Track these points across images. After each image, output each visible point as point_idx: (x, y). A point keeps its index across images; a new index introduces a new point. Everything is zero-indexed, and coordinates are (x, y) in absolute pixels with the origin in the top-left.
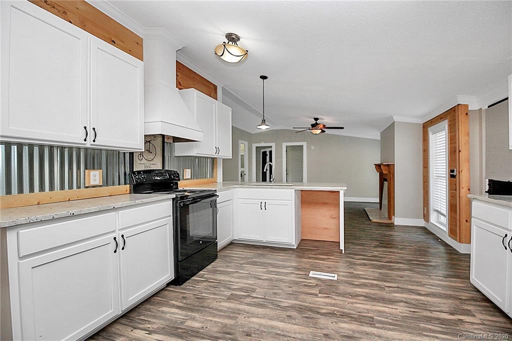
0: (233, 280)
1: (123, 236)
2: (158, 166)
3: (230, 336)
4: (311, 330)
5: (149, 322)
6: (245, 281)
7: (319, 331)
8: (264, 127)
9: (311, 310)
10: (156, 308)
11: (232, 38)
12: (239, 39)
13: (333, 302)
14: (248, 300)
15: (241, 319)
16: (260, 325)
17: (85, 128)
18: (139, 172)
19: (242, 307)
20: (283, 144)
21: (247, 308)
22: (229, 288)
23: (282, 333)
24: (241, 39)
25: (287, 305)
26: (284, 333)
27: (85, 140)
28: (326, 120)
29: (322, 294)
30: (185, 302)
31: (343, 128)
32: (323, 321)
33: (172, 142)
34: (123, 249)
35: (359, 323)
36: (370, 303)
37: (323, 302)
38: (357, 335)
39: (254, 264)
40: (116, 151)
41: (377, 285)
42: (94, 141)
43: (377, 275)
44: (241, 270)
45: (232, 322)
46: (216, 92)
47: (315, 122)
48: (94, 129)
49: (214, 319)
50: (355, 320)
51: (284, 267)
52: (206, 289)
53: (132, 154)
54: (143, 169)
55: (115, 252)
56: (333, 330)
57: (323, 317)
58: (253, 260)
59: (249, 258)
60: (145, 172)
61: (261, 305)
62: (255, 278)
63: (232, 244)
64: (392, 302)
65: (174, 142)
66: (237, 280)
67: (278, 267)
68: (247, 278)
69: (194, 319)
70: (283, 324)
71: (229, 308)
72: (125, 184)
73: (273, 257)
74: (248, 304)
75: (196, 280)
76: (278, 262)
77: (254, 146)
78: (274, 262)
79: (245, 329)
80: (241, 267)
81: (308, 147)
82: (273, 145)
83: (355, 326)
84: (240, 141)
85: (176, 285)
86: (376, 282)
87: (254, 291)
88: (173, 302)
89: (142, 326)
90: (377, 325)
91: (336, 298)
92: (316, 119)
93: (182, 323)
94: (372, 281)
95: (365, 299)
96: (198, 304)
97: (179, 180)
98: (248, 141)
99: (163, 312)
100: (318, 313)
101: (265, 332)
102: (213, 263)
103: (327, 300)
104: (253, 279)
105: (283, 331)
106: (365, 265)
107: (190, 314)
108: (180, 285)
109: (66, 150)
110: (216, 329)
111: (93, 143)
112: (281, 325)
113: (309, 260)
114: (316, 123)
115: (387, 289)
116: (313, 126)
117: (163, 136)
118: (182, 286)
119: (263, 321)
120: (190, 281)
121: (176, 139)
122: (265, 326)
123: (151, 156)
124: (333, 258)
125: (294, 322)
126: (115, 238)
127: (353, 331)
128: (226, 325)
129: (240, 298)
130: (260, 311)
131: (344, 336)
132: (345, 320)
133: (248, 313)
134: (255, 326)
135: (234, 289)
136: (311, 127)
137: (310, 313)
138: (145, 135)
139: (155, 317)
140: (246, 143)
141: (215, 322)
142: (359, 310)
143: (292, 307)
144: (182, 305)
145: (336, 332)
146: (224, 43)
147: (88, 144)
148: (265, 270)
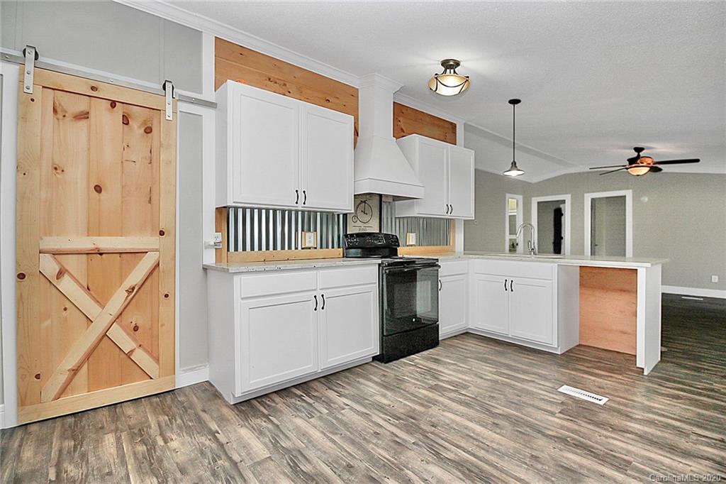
0: (446, 371)
1: (323, 296)
2: (374, 229)
3: (413, 421)
4: (517, 445)
5: (343, 387)
6: (460, 376)
7: (528, 450)
8: (514, 174)
9: (532, 426)
10: (354, 377)
11: (450, 65)
12: (457, 64)
13: (576, 427)
14: (453, 395)
15: (434, 410)
16: (453, 421)
17: (297, 191)
18: (352, 235)
19: (441, 399)
20: (586, 195)
21: (446, 401)
22: (437, 378)
23: (475, 437)
24: (461, 64)
25: (501, 412)
26: (478, 438)
27: (297, 203)
28: (659, 150)
29: (564, 414)
30: (383, 379)
31: (697, 161)
32: (541, 442)
33: (391, 201)
34: (323, 308)
35: (599, 462)
36: (640, 445)
37: (558, 424)
38: (585, 472)
39: (485, 360)
40: (331, 212)
41: (675, 428)
42: (304, 203)
43: (688, 415)
44: (463, 363)
45: (422, 409)
46: (455, 133)
47: (635, 154)
48: (304, 192)
49: (405, 402)
50: (596, 456)
51: (525, 372)
52: (410, 373)
53: (345, 215)
54: (357, 232)
55: (316, 309)
56: (548, 454)
57: (544, 439)
58: (485, 356)
59: (480, 353)
60: (358, 235)
61: (467, 403)
62: (476, 375)
63: (467, 334)
64: (686, 454)
65: (394, 200)
66: (451, 372)
67: (517, 370)
68: (465, 373)
69: (384, 396)
70: (482, 429)
71: (426, 396)
72: (339, 247)
73: (516, 358)
74: (450, 399)
75: (404, 363)
76: (520, 366)
77: (535, 201)
78: (513, 364)
79: (433, 420)
80: (464, 360)
81: (636, 199)
82: (567, 198)
83: (590, 462)
84: (508, 195)
85: (382, 362)
86: (678, 424)
87: (466, 387)
88: (372, 377)
89: (336, 389)
90: (629, 472)
91: (583, 424)
92: (638, 150)
93: (371, 396)
94: (670, 421)
95: (637, 438)
96: (395, 384)
97: (399, 246)
98: (523, 195)
99: (358, 382)
100: (540, 432)
101: (455, 429)
102: (431, 350)
103: (565, 423)
104: (472, 376)
105: (478, 435)
106: (678, 397)
107: (383, 390)
108: (385, 363)
109: (287, 212)
110: (402, 411)
111: (303, 205)
112: (479, 428)
113: (572, 372)
114: (639, 155)
115: (694, 437)
116: (632, 161)
117: (381, 196)
118: (387, 365)
119: (458, 419)
120: (397, 362)
121: (396, 198)
122: (457, 424)
123: (366, 218)
124: (620, 377)
125: (498, 431)
126: (315, 297)
127: (581, 466)
128: (414, 410)
129: (445, 391)
130: (462, 408)
131: (562, 467)
132: (578, 451)
133: (445, 406)
134: (447, 421)
135: (442, 381)
136: (627, 163)
137: (528, 429)
138: (355, 195)
139: (349, 384)
140: (520, 198)
141: (405, 404)
142: (612, 448)
143: (507, 417)
144: (379, 381)
145: (553, 459)
146: (436, 74)
147: (300, 207)
148: (495, 370)
